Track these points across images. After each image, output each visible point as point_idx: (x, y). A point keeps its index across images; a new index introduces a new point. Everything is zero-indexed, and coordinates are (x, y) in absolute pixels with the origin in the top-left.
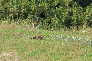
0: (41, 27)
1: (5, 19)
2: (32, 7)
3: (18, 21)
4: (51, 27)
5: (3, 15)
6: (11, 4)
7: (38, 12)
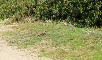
0: (76, 25)
1: (49, 19)
2: (70, 10)
3: (59, 21)
4: (84, 26)
5: (48, 16)
6: (54, 8)
7: (75, 14)
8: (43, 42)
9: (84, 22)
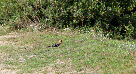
0: (111, 36)
1: (68, 26)
2: (100, 11)
3: (83, 28)
4: (124, 38)
5: (65, 21)
6: (75, 8)
7: (108, 18)
8: (58, 63)
9: (122, 31)
